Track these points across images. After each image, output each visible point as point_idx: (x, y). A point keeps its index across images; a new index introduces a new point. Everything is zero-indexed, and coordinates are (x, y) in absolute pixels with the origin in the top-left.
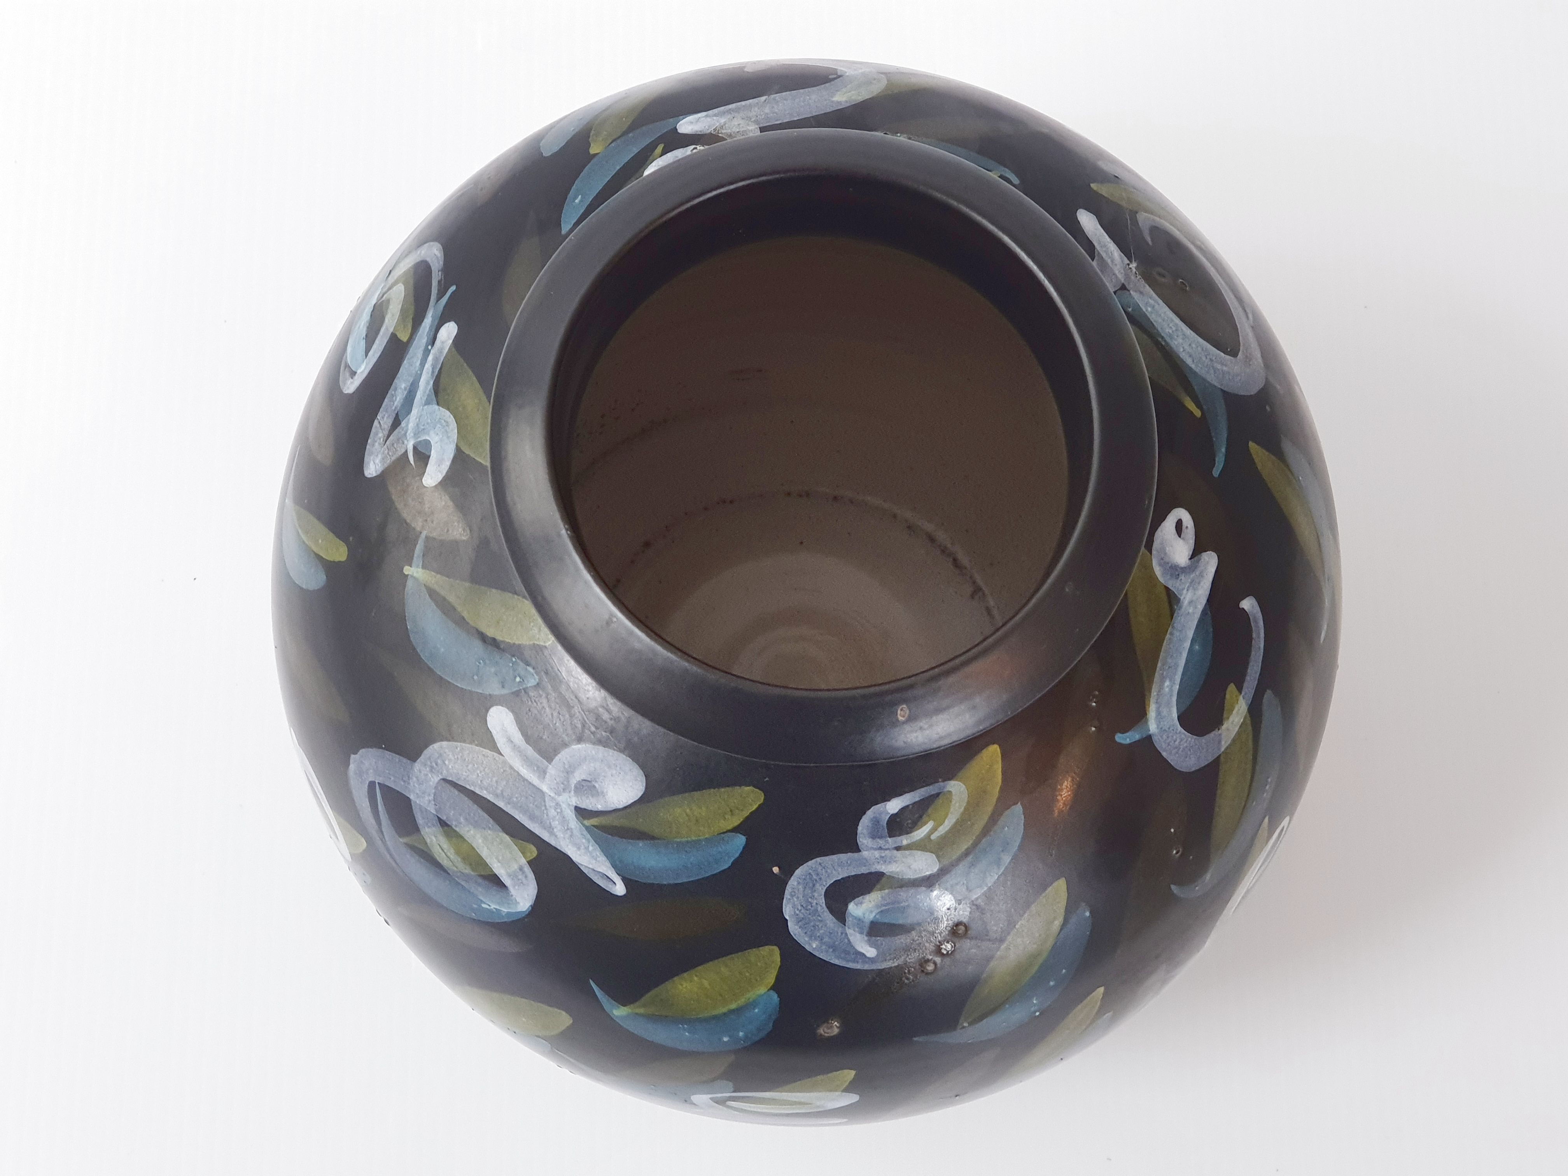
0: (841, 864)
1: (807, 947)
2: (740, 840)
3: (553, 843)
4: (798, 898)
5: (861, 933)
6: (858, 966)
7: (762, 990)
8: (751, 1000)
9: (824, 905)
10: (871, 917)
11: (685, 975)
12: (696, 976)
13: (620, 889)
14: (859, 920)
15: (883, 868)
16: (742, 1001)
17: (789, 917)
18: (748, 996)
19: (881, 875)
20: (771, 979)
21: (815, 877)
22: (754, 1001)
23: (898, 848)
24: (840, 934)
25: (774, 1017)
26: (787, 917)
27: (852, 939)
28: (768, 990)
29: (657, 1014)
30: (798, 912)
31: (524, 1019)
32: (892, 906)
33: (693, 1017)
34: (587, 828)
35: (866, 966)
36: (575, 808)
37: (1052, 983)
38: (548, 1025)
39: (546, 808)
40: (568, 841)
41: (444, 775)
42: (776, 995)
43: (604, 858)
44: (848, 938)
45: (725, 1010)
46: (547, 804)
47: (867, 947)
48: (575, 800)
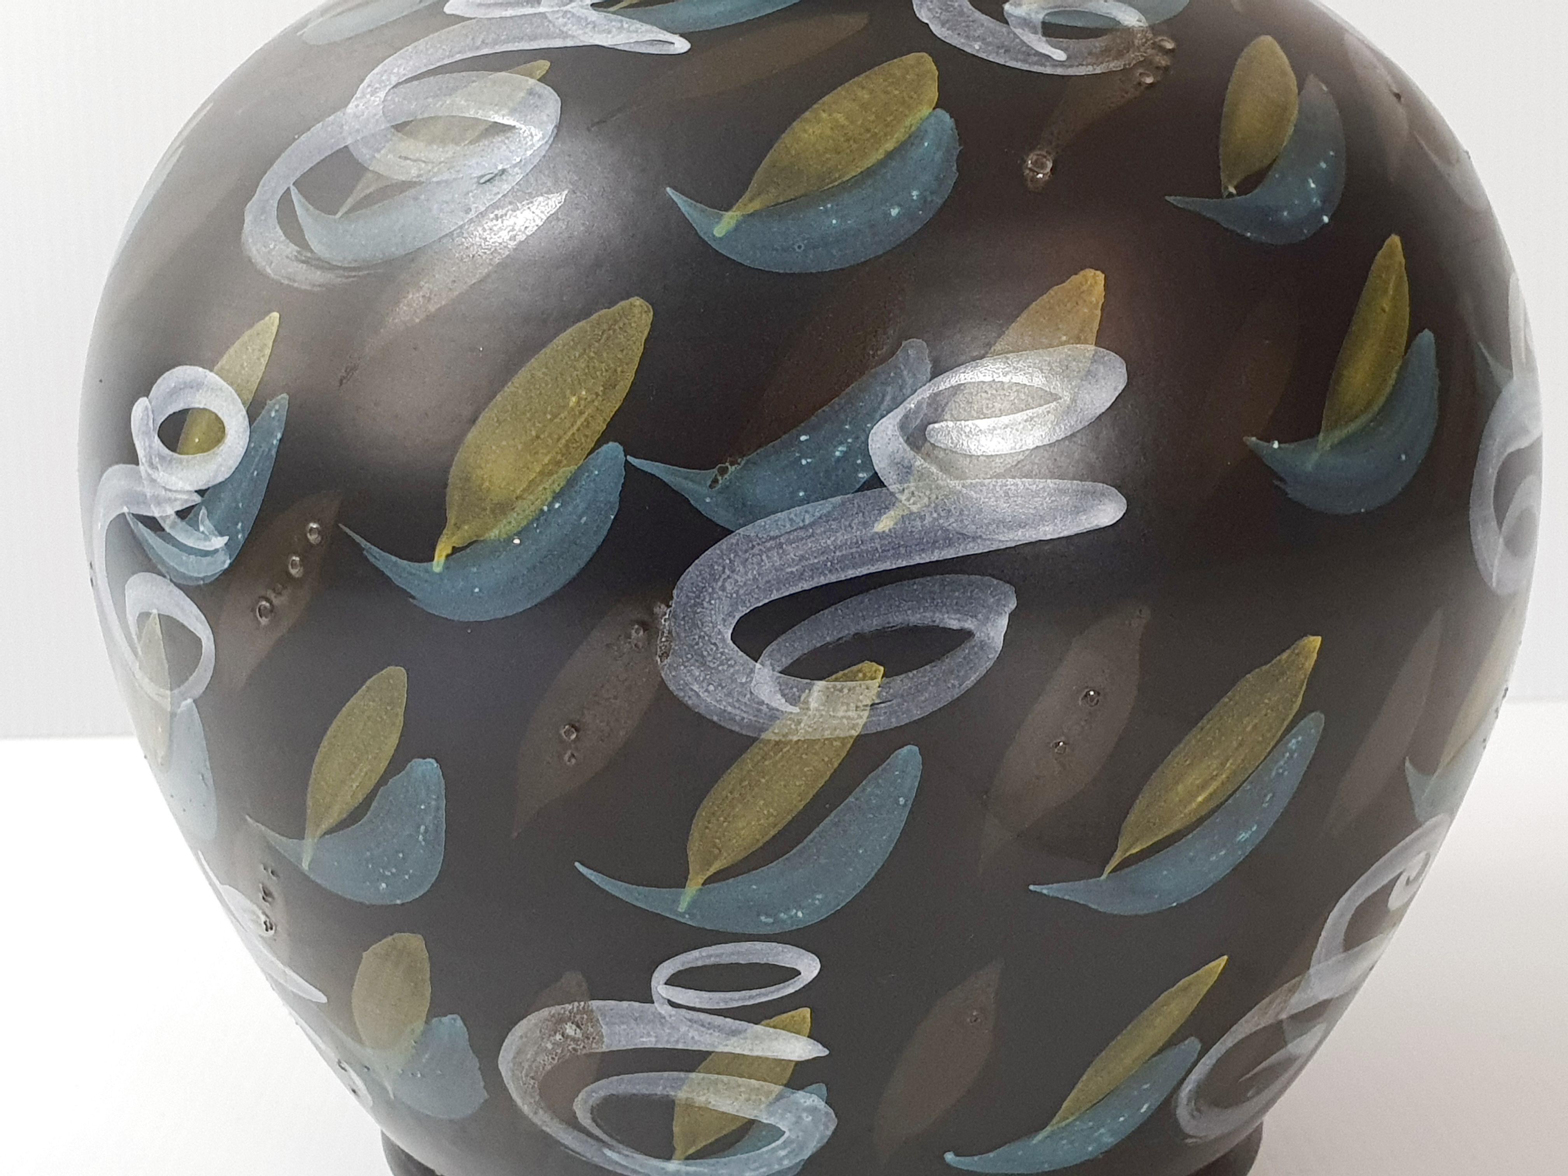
1: (969, 51)
3: (570, 43)
4: (931, 2)
5: (1036, 33)
6: (1048, 70)
7: (926, 110)
8: (913, 128)
9: (973, 8)
10: (1041, 16)
11: (807, 114)
12: (824, 111)
13: (681, 45)
14: (1025, 19)
16: (900, 135)
17: (929, 19)
18: (907, 123)
20: (933, 93)
22: (918, 129)
24: (1005, 34)
25: (956, 153)
26: (926, 21)
27: (1024, 38)
28: (934, 109)
29: (781, 201)
30: (938, 15)
31: (574, 399)
32: (1061, 9)
33: (836, 183)
34: (614, 13)
35: (1059, 71)
36: (592, 5)
37: (1323, 165)
38: (616, 370)
39: (550, 21)
40: (591, 34)
41: (394, 83)
42: (947, 116)
43: (648, 27)
44: (1018, 37)
45: (880, 155)
46: (550, 18)
47: (1050, 48)
48: (589, 1)
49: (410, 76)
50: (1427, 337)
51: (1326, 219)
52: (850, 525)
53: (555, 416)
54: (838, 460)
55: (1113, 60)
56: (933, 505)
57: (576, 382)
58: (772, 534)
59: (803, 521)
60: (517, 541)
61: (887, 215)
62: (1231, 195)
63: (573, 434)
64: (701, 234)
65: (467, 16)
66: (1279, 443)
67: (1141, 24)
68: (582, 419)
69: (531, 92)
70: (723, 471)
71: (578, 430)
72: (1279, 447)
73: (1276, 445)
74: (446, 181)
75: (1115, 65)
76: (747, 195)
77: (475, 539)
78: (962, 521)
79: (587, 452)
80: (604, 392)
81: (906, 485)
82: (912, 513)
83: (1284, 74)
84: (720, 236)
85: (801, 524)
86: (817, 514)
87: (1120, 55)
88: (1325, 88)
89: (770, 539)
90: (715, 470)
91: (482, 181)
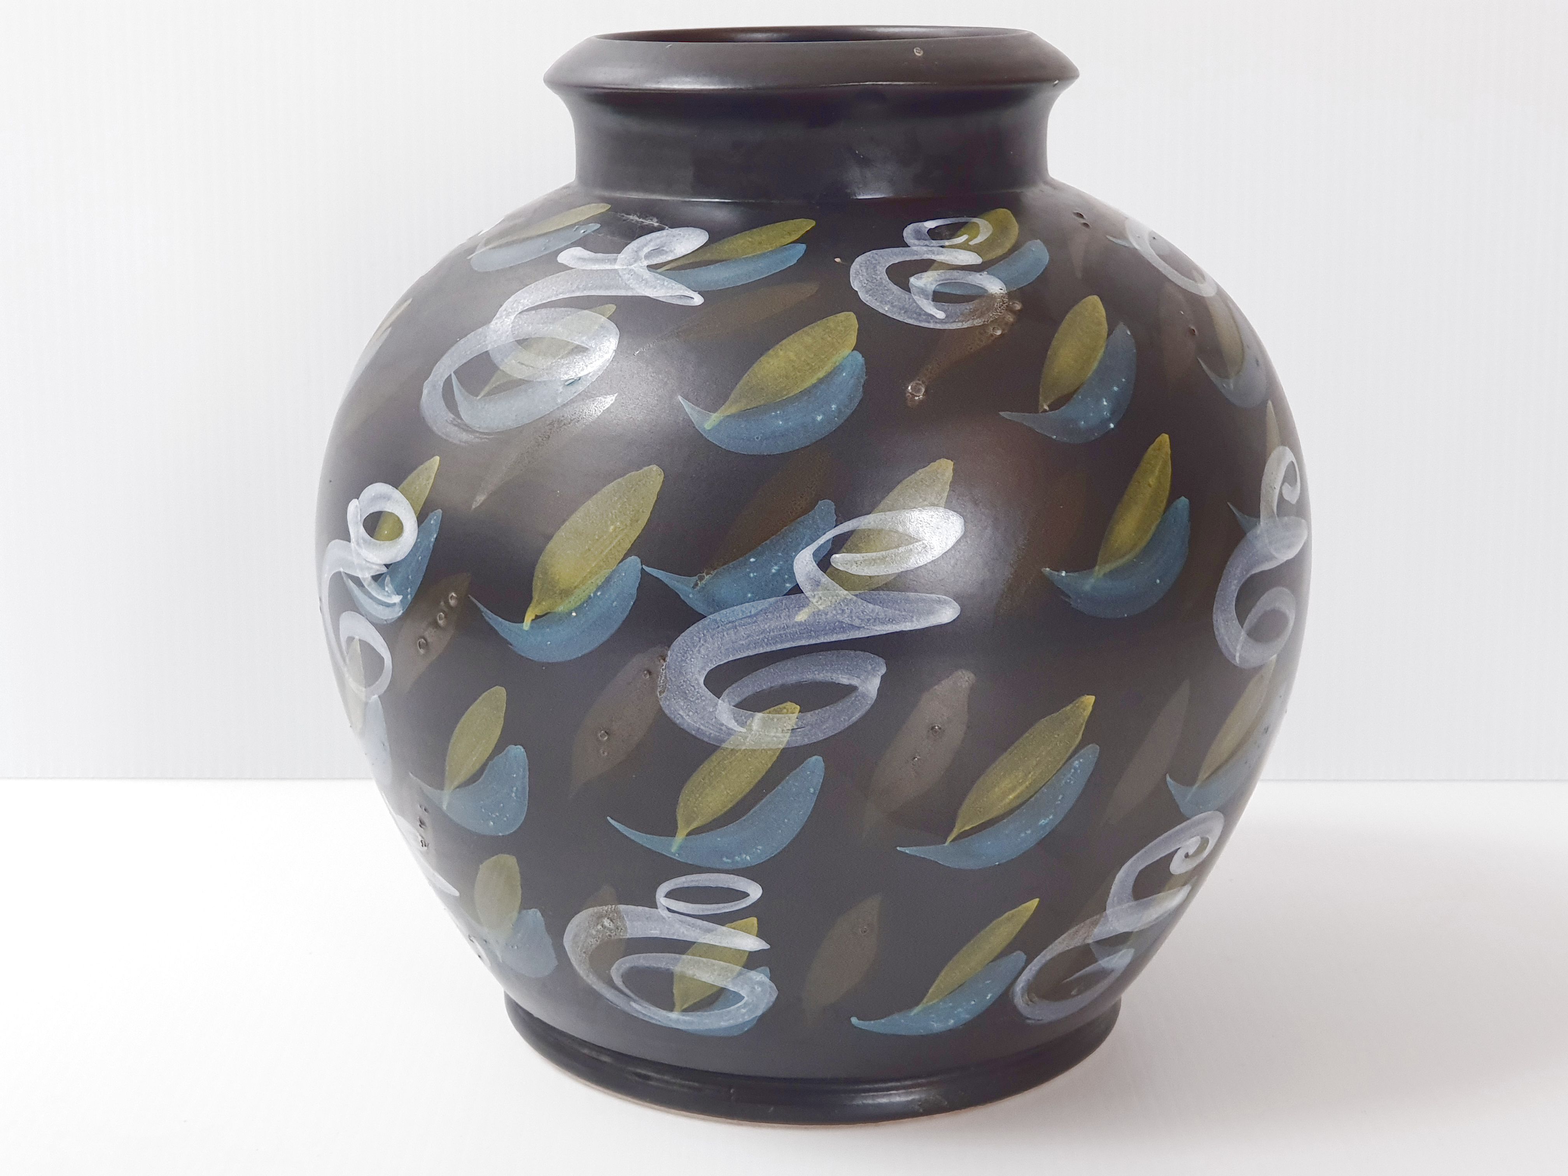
0: (896, 254)
1: (881, 311)
2: (802, 248)
3: (630, 294)
4: (862, 275)
5: (928, 299)
6: (931, 326)
7: (847, 351)
8: (837, 364)
9: (888, 279)
10: (933, 287)
11: (771, 352)
12: (781, 350)
13: (698, 300)
14: (922, 289)
15: (933, 257)
16: (828, 368)
17: (858, 289)
18: (834, 360)
19: (933, 261)
20: (853, 340)
21: (874, 262)
22: (841, 365)
23: (942, 247)
24: (907, 300)
25: (863, 381)
26: (857, 289)
27: (919, 303)
28: (853, 350)
29: (749, 408)
30: (865, 285)
31: (612, 527)
32: (948, 281)
33: (784, 398)
34: (660, 274)
35: (938, 326)
36: (648, 266)
37: (1116, 389)
38: (639, 511)
39: (620, 276)
40: (643, 288)
41: (520, 310)
42: (861, 356)
43: (680, 285)
44: (916, 303)
45: (814, 380)
46: (621, 274)
47: (935, 310)
48: (646, 263)
49: (531, 306)
50: (1183, 502)
51: (1112, 426)
52: (780, 616)
53: (600, 538)
54: (774, 574)
55: (977, 318)
56: (833, 606)
57: (614, 517)
58: (731, 619)
59: (750, 612)
60: (574, 614)
61: (814, 419)
62: (1045, 411)
63: (611, 549)
64: (697, 427)
65: (570, 266)
66: (1066, 572)
67: (1002, 291)
68: (616, 541)
69: (602, 327)
70: (701, 579)
71: (614, 547)
72: (1066, 576)
73: (1064, 574)
74: (544, 381)
75: (978, 322)
76: (727, 403)
77: (549, 611)
78: (852, 617)
79: (619, 561)
80: (631, 525)
81: (816, 593)
82: (819, 611)
83: (1099, 324)
84: (709, 429)
85: (749, 614)
86: (760, 608)
87: (982, 315)
88: (1129, 333)
89: (730, 622)
90: (696, 577)
91: (567, 383)
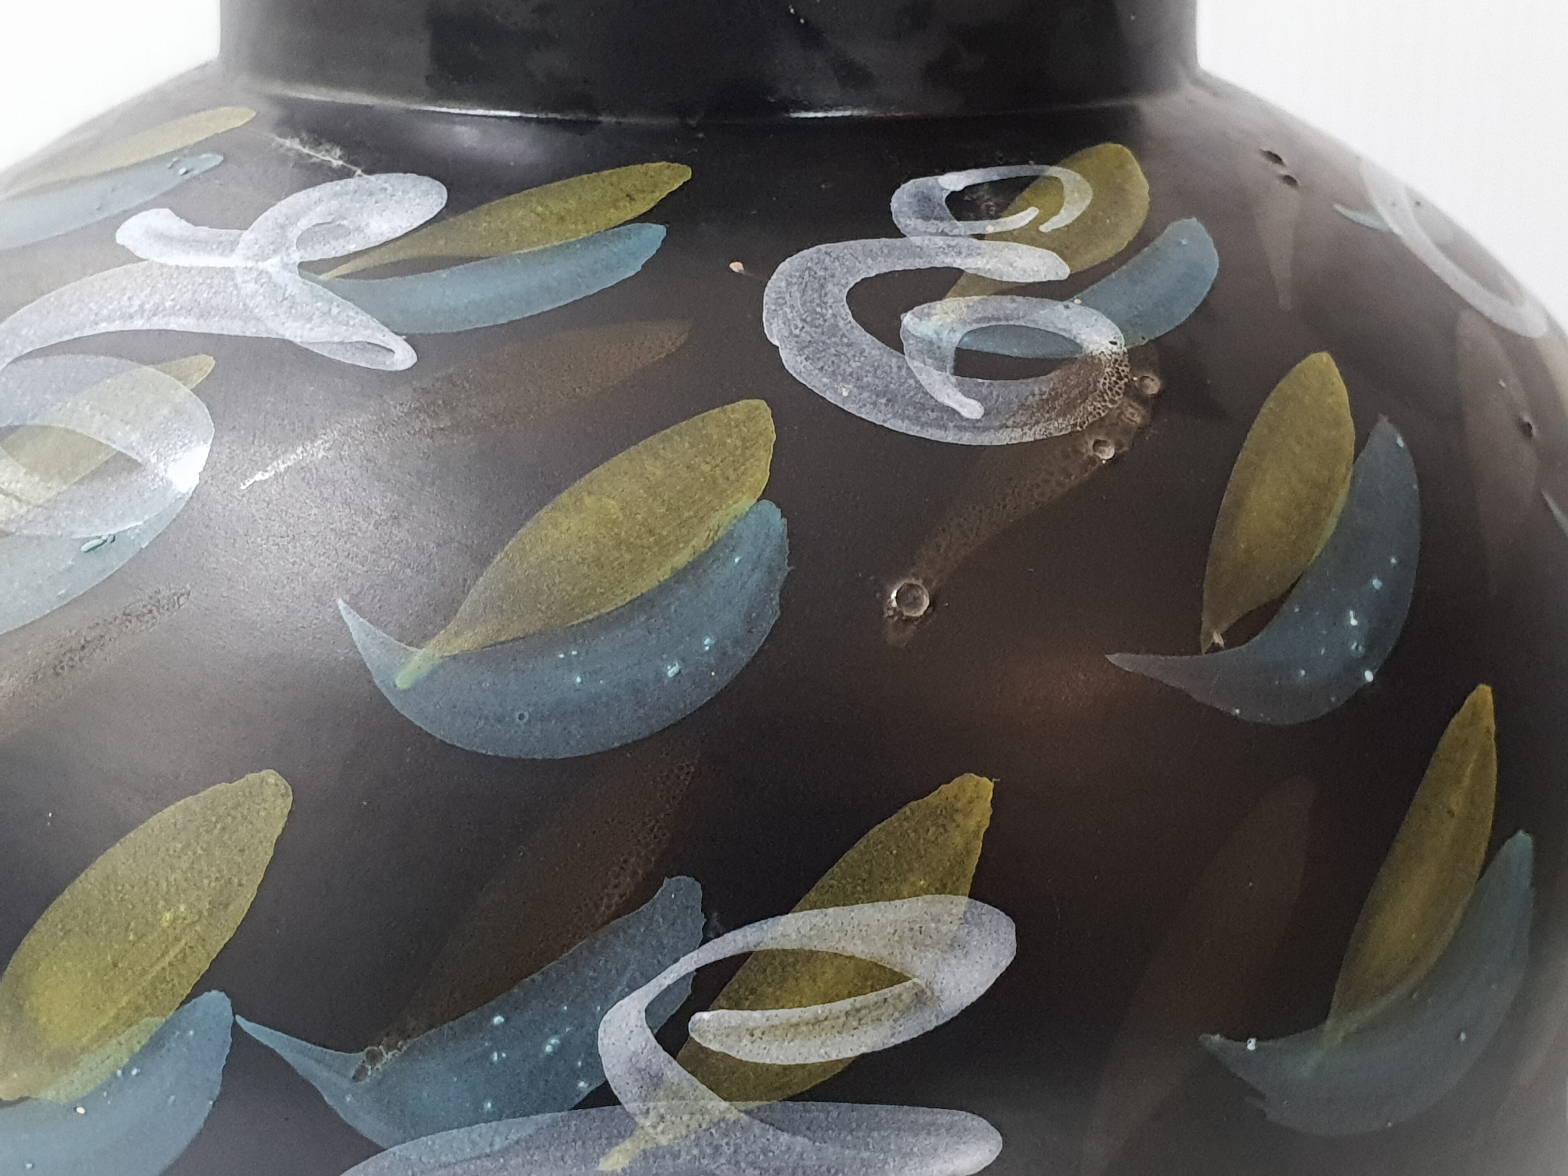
0: (871, 254)
1: (829, 396)
2: (657, 232)
3: (251, 331)
4: (792, 307)
5: (942, 369)
6: (950, 437)
7: (745, 502)
8: (722, 533)
9: (850, 318)
10: (956, 338)
11: (563, 497)
12: (589, 493)
13: (403, 357)
14: (931, 343)
15: (957, 263)
16: (700, 542)
17: (780, 339)
18: (713, 522)
19: (959, 272)
20: (760, 474)
21: (821, 273)
22: (730, 535)
23: (980, 237)
24: (895, 370)
25: (781, 577)
26: (776, 342)
27: (923, 379)
28: (758, 500)
29: (503, 639)
30: (797, 332)
31: (168, 916)
32: (994, 323)
33: (590, 617)
34: (325, 285)
35: (967, 439)
36: (301, 265)
37: (1376, 583)
38: (230, 881)
39: (236, 286)
40: (283, 317)
41: (16, 354)
42: (778, 512)
43: (366, 317)
44: (914, 377)
45: (663, 574)
46: (239, 280)
47: (960, 396)
48: (297, 257)
49: (37, 347)
50: (1523, 840)
51: (1369, 676)
52: (562, 1158)
53: (140, 937)
54: (550, 1058)
55: (1058, 415)
56: (693, 1137)
57: (173, 890)
58: (443, 1159)
59: (491, 1145)
60: (81, 1110)
61: (660, 675)
62: (1215, 648)
63: (163, 969)
64: (377, 681)
65: (139, 254)
66: (1259, 1039)
67: (1115, 348)
68: (177, 949)
69: (178, 411)
70: (374, 1058)
71: (171, 964)
72: (1257, 1050)
73: (1251, 1045)
74: (38, 537)
75: (1059, 427)
76: (452, 626)
77: (27, 1095)
78: (737, 1163)
79: (180, 1000)
80: (211, 914)
81: (651, 1105)
82: (658, 1147)
83: (1337, 423)
84: (405, 687)
85: (488, 1151)
86: (513, 1137)
87: (1069, 407)
88: (1400, 442)
89: (440, 1166)
90: (362, 1055)
91: (85, 548)
